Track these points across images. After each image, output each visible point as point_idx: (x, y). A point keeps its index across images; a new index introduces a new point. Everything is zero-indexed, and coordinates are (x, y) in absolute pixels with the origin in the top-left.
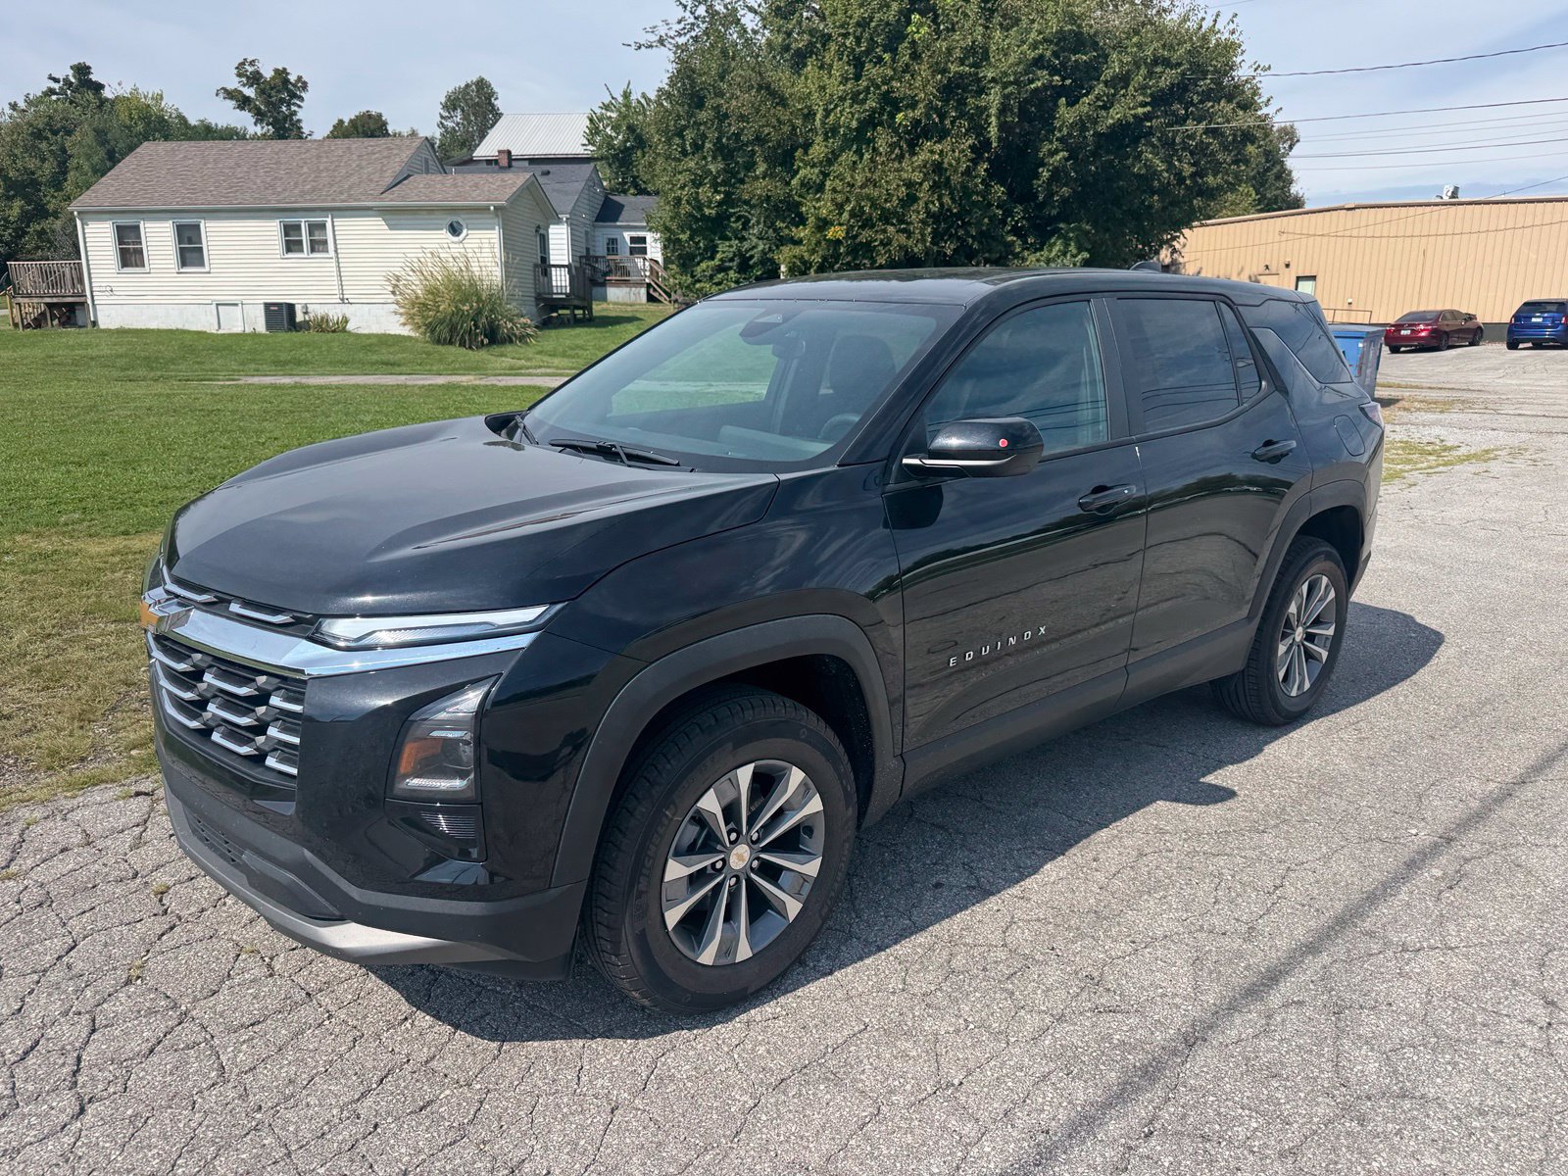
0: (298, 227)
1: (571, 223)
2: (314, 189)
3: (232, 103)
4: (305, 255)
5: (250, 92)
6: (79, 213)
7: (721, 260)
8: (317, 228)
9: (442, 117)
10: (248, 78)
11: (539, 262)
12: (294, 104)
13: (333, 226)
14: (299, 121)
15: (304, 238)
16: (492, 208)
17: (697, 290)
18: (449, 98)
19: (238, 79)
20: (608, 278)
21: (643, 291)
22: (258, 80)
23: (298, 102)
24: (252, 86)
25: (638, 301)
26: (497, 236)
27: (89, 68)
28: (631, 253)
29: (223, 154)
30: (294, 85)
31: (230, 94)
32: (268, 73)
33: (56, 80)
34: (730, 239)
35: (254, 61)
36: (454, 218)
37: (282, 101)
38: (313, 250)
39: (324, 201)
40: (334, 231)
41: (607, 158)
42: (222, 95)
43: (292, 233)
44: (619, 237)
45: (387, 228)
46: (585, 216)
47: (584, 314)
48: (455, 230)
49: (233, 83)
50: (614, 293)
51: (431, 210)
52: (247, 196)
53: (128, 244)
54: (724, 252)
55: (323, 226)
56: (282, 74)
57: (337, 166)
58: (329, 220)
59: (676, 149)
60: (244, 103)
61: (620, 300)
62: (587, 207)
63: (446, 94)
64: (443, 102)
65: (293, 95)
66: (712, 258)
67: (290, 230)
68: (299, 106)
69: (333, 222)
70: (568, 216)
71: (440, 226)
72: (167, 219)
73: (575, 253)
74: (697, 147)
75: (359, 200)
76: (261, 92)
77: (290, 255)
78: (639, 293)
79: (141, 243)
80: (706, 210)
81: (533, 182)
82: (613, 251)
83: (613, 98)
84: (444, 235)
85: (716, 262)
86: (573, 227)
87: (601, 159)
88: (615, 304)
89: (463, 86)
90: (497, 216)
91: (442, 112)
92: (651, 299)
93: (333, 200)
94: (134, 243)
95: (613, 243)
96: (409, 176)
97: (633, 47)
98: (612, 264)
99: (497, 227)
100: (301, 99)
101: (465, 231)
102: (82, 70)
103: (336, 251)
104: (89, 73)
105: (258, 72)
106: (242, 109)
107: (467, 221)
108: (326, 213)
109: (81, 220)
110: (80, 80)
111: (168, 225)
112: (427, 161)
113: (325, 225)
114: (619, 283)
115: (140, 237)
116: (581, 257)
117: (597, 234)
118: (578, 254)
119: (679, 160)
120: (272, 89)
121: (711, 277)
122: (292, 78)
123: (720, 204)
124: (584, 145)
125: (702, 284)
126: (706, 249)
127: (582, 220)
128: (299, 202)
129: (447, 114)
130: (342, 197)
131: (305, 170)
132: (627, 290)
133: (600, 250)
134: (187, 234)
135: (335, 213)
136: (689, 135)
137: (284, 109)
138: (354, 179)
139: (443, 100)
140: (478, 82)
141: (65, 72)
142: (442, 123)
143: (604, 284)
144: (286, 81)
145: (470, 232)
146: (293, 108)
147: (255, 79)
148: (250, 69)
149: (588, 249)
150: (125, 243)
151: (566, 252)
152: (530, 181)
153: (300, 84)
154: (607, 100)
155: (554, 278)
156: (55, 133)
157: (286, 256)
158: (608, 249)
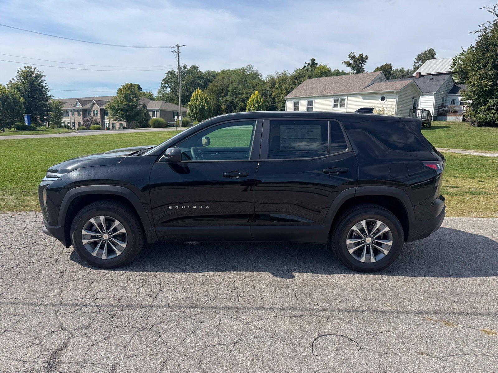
0: (338, 100)
1: (437, 95)
2: (344, 89)
3: (346, 65)
4: (338, 108)
5: (351, 62)
6: (287, 99)
7: (489, 106)
8: (343, 100)
9: (415, 63)
10: (352, 58)
11: (413, 108)
12: (363, 64)
13: (347, 100)
14: (364, 68)
15: (339, 103)
16: (395, 92)
17: (477, 117)
18: (418, 56)
19: (349, 58)
20: (448, 113)
21: (461, 117)
22: (354, 58)
23: (364, 63)
24: (352, 60)
25: (459, 121)
26: (396, 101)
27: (315, 59)
28: (460, 104)
29: (324, 81)
30: (364, 58)
31: (346, 63)
32: (357, 56)
33: (306, 64)
34: (493, 98)
35: (354, 53)
36: (383, 96)
37: (360, 63)
38: (341, 107)
39: (346, 92)
40: (347, 101)
41: (458, 72)
42: (344, 63)
43: (336, 102)
44: (456, 99)
45: (362, 99)
46: (443, 93)
47: (427, 125)
48: (383, 99)
49: (347, 59)
50: (450, 118)
51: (376, 94)
52: (326, 92)
53: (296, 106)
54: (490, 103)
55: (344, 100)
56: (361, 56)
57: (353, 82)
58: (346, 98)
59: (476, 67)
60: (349, 64)
61: (452, 121)
62: (445, 89)
63: (418, 55)
64: (416, 58)
65: (364, 61)
66: (485, 105)
67: (336, 101)
68: (365, 64)
69: (347, 98)
70: (435, 93)
71: (378, 98)
72: (305, 100)
73: (436, 105)
74: (485, 66)
75: (356, 91)
76: (355, 61)
77: (335, 108)
78: (460, 118)
79: (299, 106)
80: (484, 88)
81: (413, 83)
82: (453, 104)
83: (464, 51)
84: (379, 101)
85: (487, 107)
86: (437, 96)
87: (456, 72)
88: (449, 122)
89: (424, 52)
90: (397, 94)
91: (415, 61)
92: (464, 120)
93: (349, 92)
94: (297, 106)
95: (454, 101)
96: (374, 83)
97: (473, 32)
98: (451, 109)
99: (396, 98)
100: (366, 62)
101: (386, 100)
102: (313, 60)
103: (347, 107)
104: (315, 61)
105: (355, 56)
106: (349, 67)
107: (387, 96)
108: (346, 96)
109: (287, 101)
110: (312, 63)
111: (306, 101)
112: (381, 78)
113: (345, 99)
114: (452, 115)
115: (299, 105)
116: (439, 106)
117: (448, 98)
118: (438, 105)
119: (477, 71)
120: (358, 60)
121: (484, 112)
122: (364, 56)
123: (491, 85)
124: (450, 68)
125: (479, 115)
126: (483, 102)
127: (442, 94)
128: (339, 93)
129: (417, 62)
130: (351, 91)
131: (344, 84)
132: (455, 117)
133: (448, 104)
134: (310, 103)
135: (348, 96)
136: (482, 62)
137: (360, 65)
138: (357, 85)
139: (416, 57)
140: (429, 50)
141: (309, 61)
142: (414, 65)
143: (446, 115)
144: (362, 57)
145: (387, 100)
146: (363, 65)
147: (353, 58)
148: (352, 55)
149: (443, 104)
150: (295, 106)
151: (433, 105)
152: (412, 82)
153: (366, 58)
154: (461, 51)
155: (418, 114)
156: (300, 78)
157: (333, 108)
158: (451, 103)
